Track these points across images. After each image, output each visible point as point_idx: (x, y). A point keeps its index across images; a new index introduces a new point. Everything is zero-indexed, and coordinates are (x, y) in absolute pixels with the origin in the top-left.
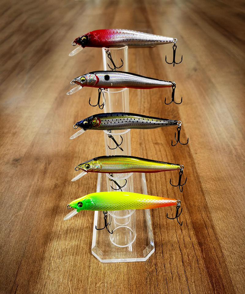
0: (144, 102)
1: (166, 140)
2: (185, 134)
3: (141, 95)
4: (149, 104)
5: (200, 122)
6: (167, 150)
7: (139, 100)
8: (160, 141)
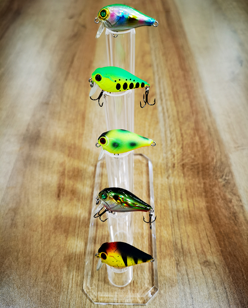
0: (171, 141)
1: (222, 251)
3: (165, 120)
4: (181, 146)
6: (226, 285)
7: (163, 135)
8: (211, 255)
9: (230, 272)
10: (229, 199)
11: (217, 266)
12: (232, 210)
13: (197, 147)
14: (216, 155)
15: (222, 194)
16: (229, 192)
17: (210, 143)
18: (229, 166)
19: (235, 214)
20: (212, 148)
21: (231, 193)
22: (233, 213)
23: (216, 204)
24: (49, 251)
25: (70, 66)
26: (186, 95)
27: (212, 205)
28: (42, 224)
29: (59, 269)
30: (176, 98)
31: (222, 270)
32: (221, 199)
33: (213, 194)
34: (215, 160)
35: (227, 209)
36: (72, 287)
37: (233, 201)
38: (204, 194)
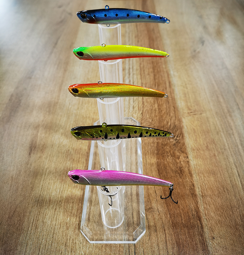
0: (133, 108)
2: (193, 185)
4: (141, 113)
5: (215, 155)
6: (166, 228)
8: (156, 203)
9: (171, 217)
10: (178, 155)
11: (160, 212)
12: (179, 165)
13: (155, 112)
14: (171, 120)
15: (172, 152)
16: (178, 150)
17: (167, 110)
18: (181, 128)
19: (181, 169)
20: (168, 113)
21: (180, 151)
22: (179, 168)
23: (165, 160)
24: (16, 199)
25: (54, 47)
26: (151, 70)
27: (163, 161)
28: (12, 177)
29: (22, 214)
30: (142, 72)
31: (164, 215)
32: (170, 156)
33: (164, 152)
34: (169, 124)
35: (174, 165)
36: (31, 230)
37: (181, 157)
38: (156, 152)
